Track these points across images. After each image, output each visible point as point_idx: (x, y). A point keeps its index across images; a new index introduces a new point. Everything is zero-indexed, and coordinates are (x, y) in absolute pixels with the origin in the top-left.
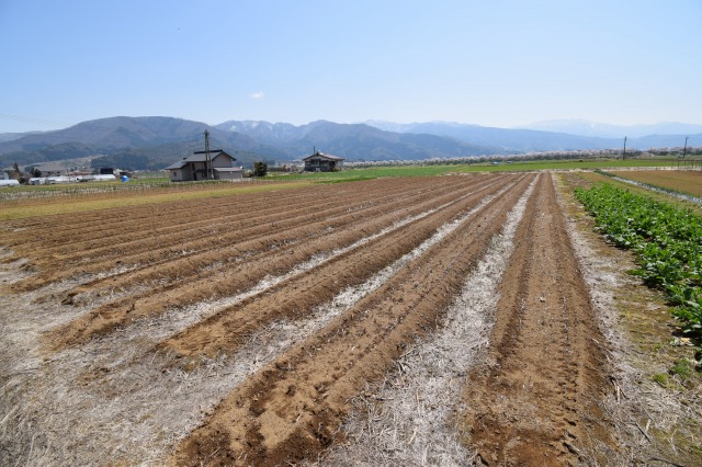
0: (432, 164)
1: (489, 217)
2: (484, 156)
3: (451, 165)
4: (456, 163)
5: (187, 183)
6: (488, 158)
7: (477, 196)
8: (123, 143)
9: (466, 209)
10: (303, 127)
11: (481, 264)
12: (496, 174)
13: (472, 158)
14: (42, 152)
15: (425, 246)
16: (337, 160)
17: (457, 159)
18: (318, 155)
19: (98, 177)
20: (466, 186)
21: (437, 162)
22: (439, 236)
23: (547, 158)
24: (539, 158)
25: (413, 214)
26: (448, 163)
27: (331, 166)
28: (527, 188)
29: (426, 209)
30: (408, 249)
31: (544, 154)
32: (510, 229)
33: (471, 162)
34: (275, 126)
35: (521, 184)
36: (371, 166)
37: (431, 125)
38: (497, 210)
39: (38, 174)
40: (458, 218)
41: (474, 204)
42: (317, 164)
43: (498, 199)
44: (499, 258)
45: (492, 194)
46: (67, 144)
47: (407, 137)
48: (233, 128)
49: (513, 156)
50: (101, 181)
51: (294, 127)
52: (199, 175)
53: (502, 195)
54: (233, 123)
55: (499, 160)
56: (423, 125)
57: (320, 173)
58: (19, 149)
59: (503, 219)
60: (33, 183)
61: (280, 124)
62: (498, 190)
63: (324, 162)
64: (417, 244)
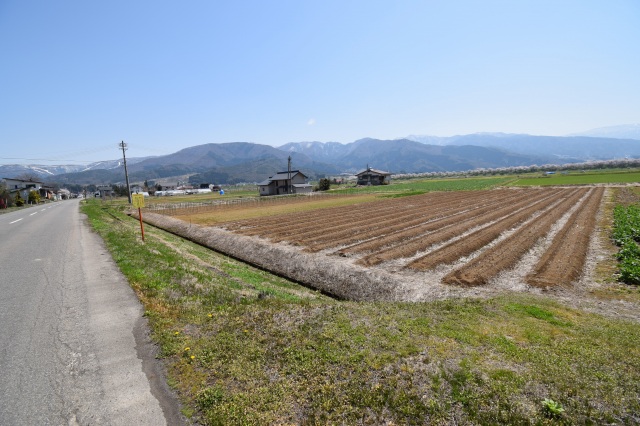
0: (477, 174)
1: (537, 227)
2: (535, 166)
3: (498, 177)
4: (502, 173)
5: (272, 197)
6: (539, 167)
7: (528, 211)
8: (211, 164)
9: (520, 221)
10: (350, 145)
11: (531, 251)
12: (548, 188)
13: (522, 167)
14: (156, 171)
15: (495, 242)
16: (386, 175)
17: (505, 169)
18: (369, 171)
19: (200, 191)
20: (518, 201)
21: (481, 173)
22: (503, 237)
23: (610, 166)
24: (600, 166)
25: (480, 224)
26: (494, 173)
27: (380, 180)
28: (574, 204)
29: (488, 221)
30: (486, 243)
31: (606, 162)
32: (551, 235)
33: (520, 172)
34: (326, 146)
35: (570, 201)
36: (414, 177)
37: (474, 136)
38: (543, 223)
39: (160, 189)
40: (514, 227)
41: (526, 218)
42: (369, 179)
43: (546, 214)
44: (541, 248)
45: (541, 209)
46: (173, 165)
47: (450, 149)
48: (292, 149)
49: (569, 165)
50: (203, 194)
51: (342, 146)
52: (281, 190)
53: (550, 211)
54: (292, 144)
55: (553, 170)
56: (466, 137)
57: (372, 187)
58: (142, 169)
59: (548, 228)
60: (158, 195)
61: (330, 143)
62: (548, 205)
63: (374, 177)
64: (491, 241)
